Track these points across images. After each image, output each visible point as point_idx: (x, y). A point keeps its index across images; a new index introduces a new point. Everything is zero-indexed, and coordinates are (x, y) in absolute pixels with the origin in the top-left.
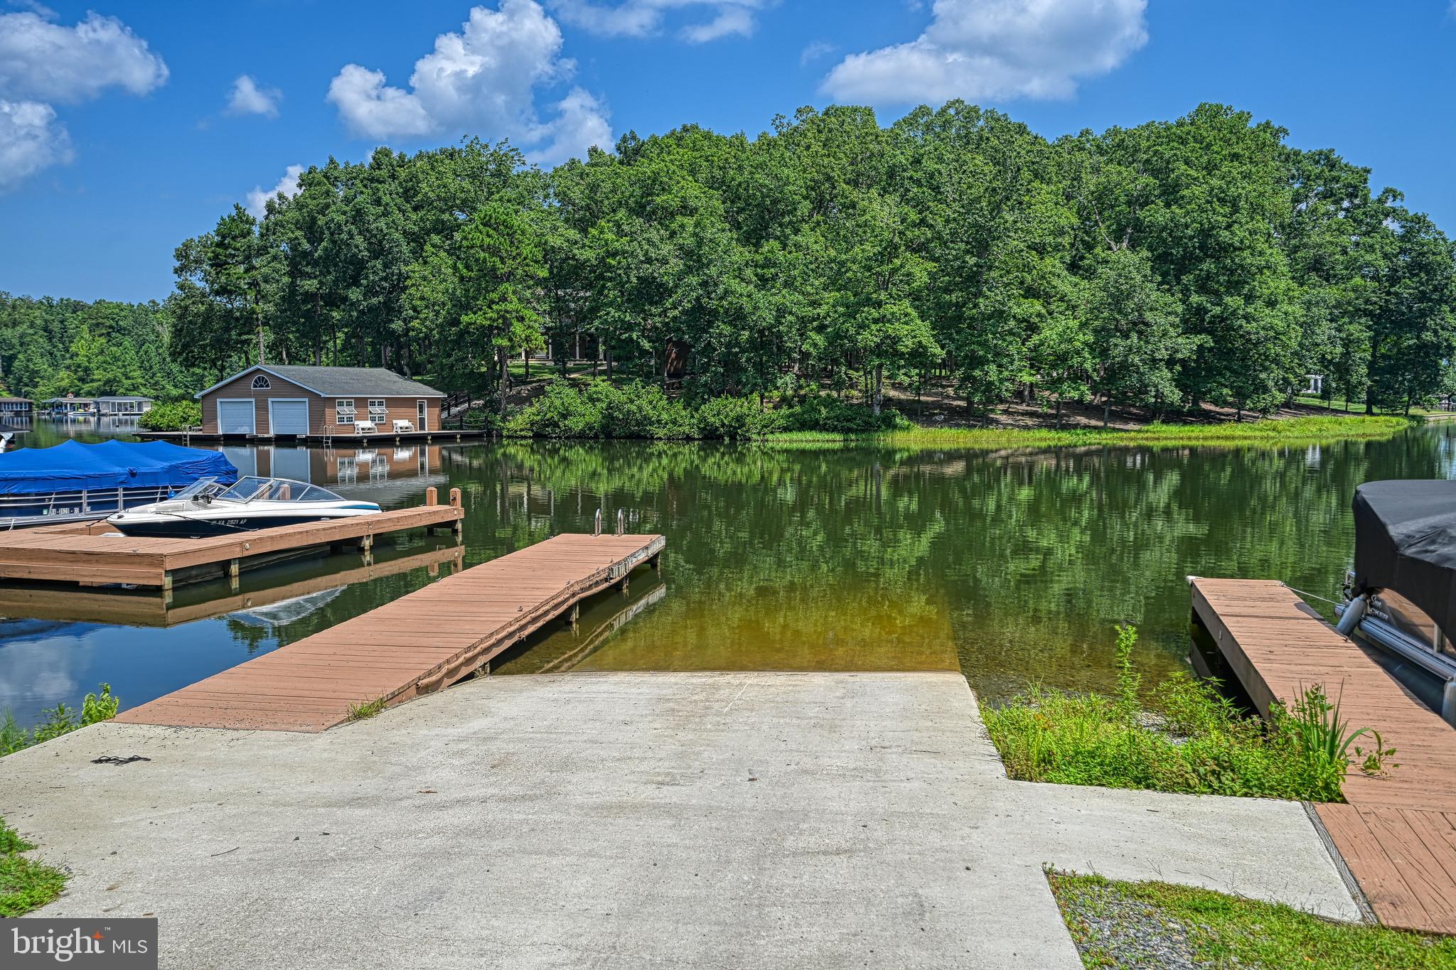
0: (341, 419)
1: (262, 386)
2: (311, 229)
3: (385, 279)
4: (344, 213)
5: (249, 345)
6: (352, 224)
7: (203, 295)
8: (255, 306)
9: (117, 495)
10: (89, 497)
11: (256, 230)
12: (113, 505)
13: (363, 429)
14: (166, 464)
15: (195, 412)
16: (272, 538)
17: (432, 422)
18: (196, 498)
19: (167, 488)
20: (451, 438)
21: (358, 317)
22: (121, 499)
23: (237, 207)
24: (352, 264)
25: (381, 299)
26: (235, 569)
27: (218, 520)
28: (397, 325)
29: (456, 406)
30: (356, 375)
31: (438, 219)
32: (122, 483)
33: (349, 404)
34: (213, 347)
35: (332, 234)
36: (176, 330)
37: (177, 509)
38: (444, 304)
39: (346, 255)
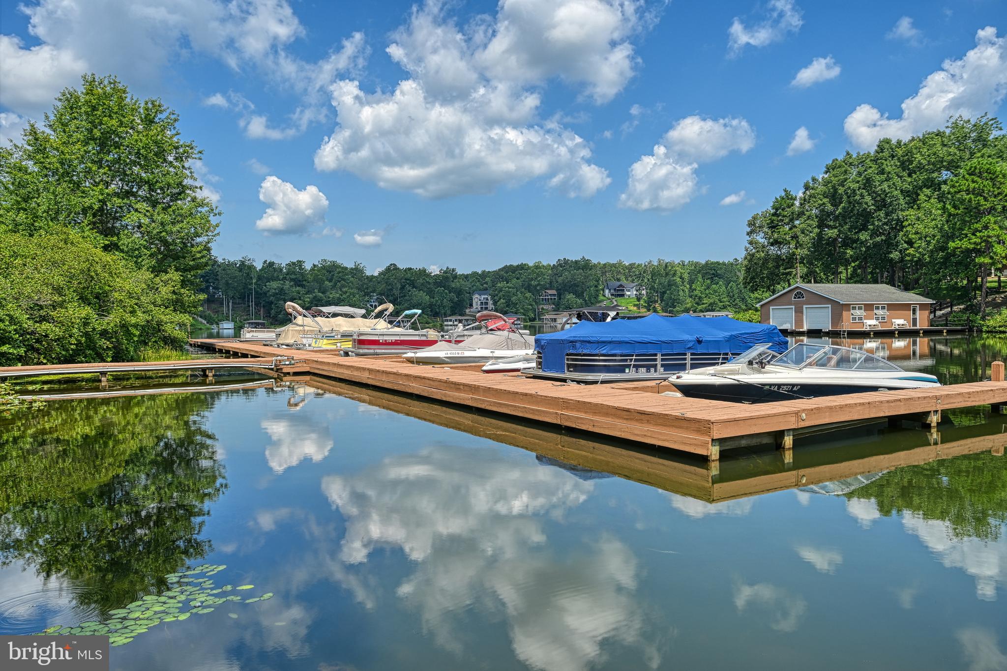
0: (854, 319)
1: (799, 298)
2: (834, 198)
3: (886, 224)
4: (858, 182)
5: (791, 275)
6: (863, 189)
7: (763, 247)
8: (795, 250)
9: (685, 359)
10: (662, 360)
11: (797, 203)
12: (682, 367)
13: (870, 326)
14: (727, 334)
15: (756, 317)
16: (830, 408)
17: (923, 321)
18: (750, 363)
19: (727, 354)
20: (940, 332)
21: (865, 252)
22: (688, 362)
23: (785, 191)
24: (862, 216)
25: (883, 238)
26: (788, 441)
27: (771, 385)
28: (895, 255)
29: (940, 310)
30: (865, 289)
31: (929, 178)
32: (689, 348)
33: (860, 308)
34: (768, 278)
35: (849, 197)
36: (747, 269)
37: (733, 372)
38: (934, 236)
39: (858, 210)
